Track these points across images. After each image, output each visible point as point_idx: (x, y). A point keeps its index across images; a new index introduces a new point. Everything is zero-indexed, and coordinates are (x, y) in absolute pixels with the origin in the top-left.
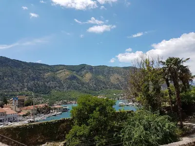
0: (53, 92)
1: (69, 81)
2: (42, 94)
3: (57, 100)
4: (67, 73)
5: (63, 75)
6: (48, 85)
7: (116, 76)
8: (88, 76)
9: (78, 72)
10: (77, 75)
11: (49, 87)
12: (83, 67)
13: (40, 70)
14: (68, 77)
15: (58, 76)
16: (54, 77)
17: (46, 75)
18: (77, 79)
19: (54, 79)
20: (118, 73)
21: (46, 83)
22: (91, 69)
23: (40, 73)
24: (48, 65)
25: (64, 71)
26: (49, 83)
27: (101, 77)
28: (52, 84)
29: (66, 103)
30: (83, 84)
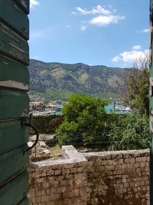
0: (48, 91)
1: (64, 81)
2: (38, 92)
3: (52, 100)
4: (62, 72)
5: (58, 74)
7: (115, 78)
8: (85, 76)
9: (73, 71)
10: (72, 75)
11: (44, 86)
12: (79, 66)
13: (36, 67)
14: (63, 77)
15: (54, 75)
16: (49, 76)
17: (41, 72)
18: (73, 80)
19: (49, 77)
20: (118, 75)
21: (42, 82)
22: (87, 69)
23: (36, 71)
24: (43, 62)
25: (60, 70)
26: (44, 82)
27: (98, 79)
28: (47, 83)
29: (60, 103)
30: (78, 85)
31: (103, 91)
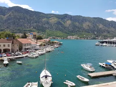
0: (47, 31)
1: (57, 25)
2: (41, 31)
3: (50, 36)
4: (56, 19)
5: (53, 21)
6: (44, 26)
7: (88, 23)
8: (69, 22)
9: (62, 19)
10: (61, 22)
11: (45, 28)
12: (66, 16)
13: (40, 16)
14: (56, 22)
15: (50, 21)
16: (48, 22)
17: (43, 20)
18: (61, 24)
20: (90, 21)
22: (71, 18)
24: (44, 14)
25: (54, 18)
27: (77, 24)
28: (46, 26)
29: (54, 38)
31: (80, 31)
